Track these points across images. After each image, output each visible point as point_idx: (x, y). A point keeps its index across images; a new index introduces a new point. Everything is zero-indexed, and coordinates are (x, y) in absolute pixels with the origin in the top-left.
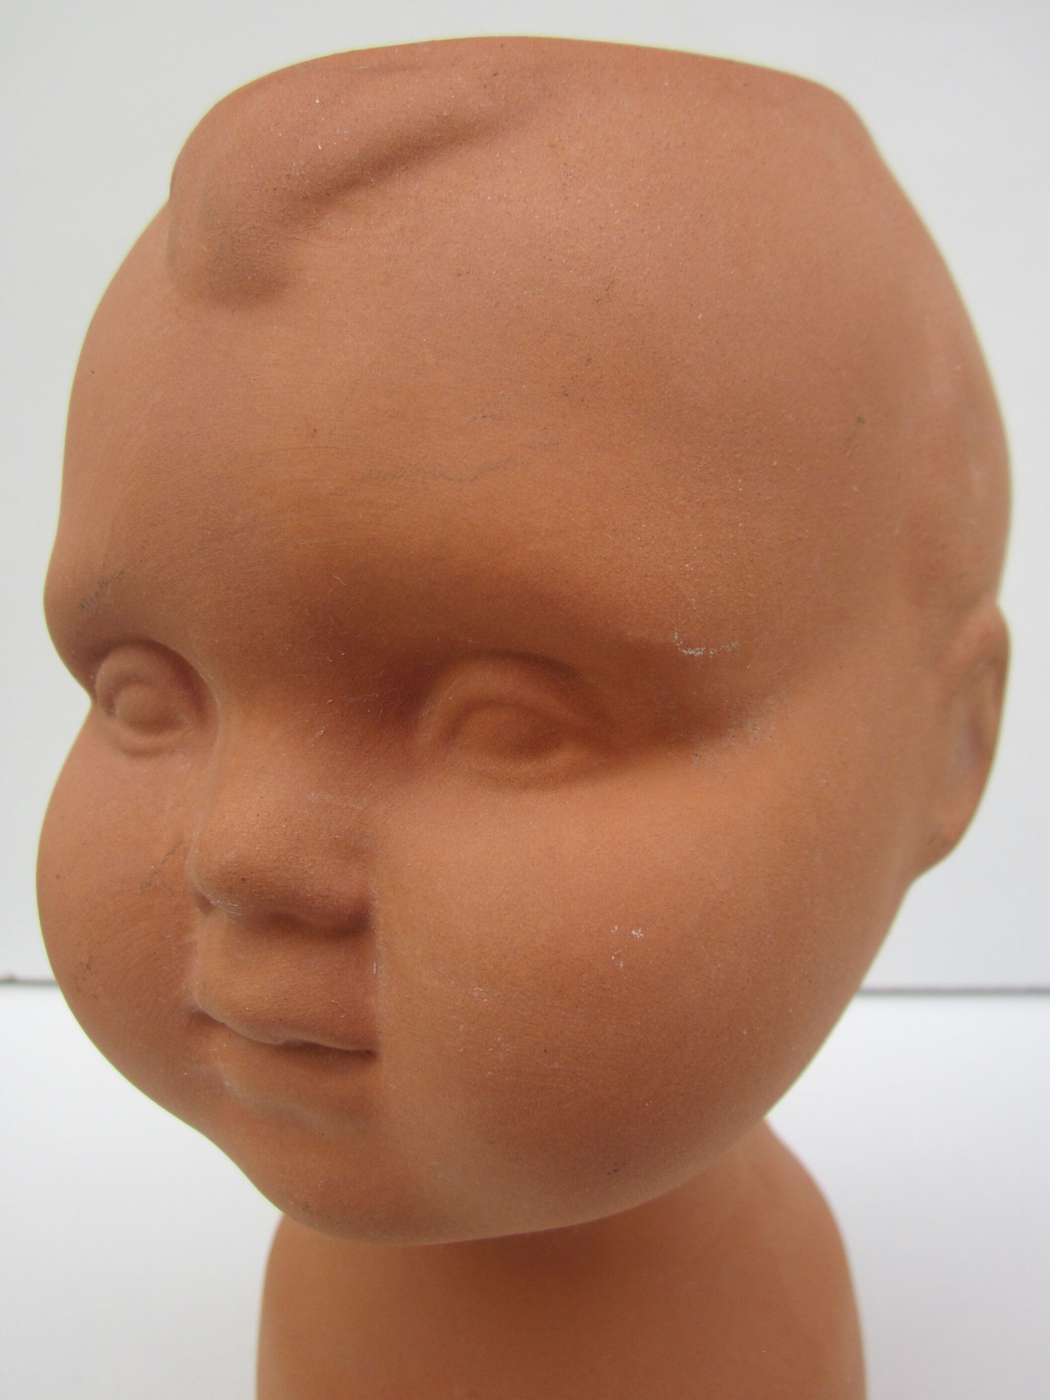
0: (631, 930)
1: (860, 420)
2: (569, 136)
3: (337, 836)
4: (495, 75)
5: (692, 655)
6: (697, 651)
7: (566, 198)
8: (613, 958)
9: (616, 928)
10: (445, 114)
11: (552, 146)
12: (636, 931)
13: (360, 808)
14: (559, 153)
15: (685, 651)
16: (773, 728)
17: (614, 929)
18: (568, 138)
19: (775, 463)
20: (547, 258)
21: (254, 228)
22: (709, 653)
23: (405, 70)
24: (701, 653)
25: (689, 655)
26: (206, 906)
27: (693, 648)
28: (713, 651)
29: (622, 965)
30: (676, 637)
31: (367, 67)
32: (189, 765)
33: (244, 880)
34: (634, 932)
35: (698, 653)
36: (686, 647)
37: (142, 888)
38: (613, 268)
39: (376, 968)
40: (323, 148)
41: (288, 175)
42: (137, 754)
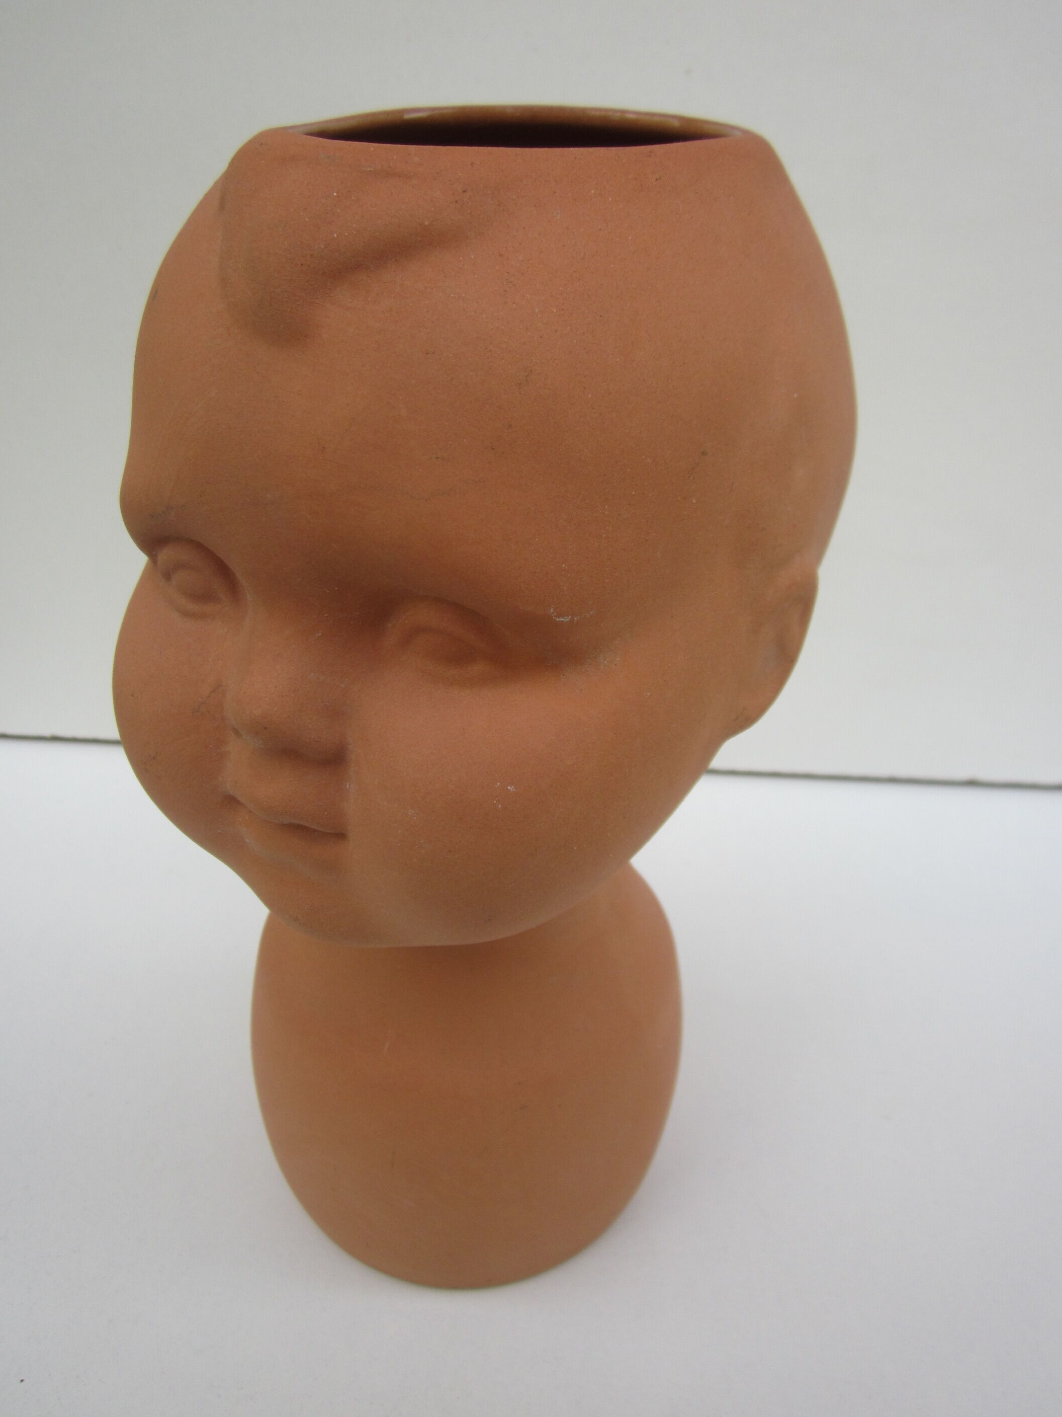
0: (508, 786)
1: (704, 453)
2: (513, 247)
3: (327, 703)
4: (464, 192)
5: (563, 621)
6: (565, 619)
7: (505, 303)
8: (495, 802)
9: (499, 784)
10: (426, 224)
11: (501, 255)
12: (511, 787)
13: (343, 686)
14: (504, 262)
15: (557, 619)
16: (618, 659)
17: (497, 785)
18: (512, 249)
19: (633, 493)
20: (488, 349)
21: (286, 292)
22: (574, 619)
23: (400, 177)
24: (568, 620)
25: (559, 621)
26: (237, 732)
27: (562, 617)
28: (577, 618)
29: (500, 806)
30: (552, 611)
31: (372, 170)
32: (226, 630)
33: (266, 728)
34: (509, 788)
35: (566, 620)
36: (559, 616)
37: (193, 713)
38: (532, 360)
39: (349, 785)
40: (338, 236)
41: (312, 255)
42: (186, 614)
